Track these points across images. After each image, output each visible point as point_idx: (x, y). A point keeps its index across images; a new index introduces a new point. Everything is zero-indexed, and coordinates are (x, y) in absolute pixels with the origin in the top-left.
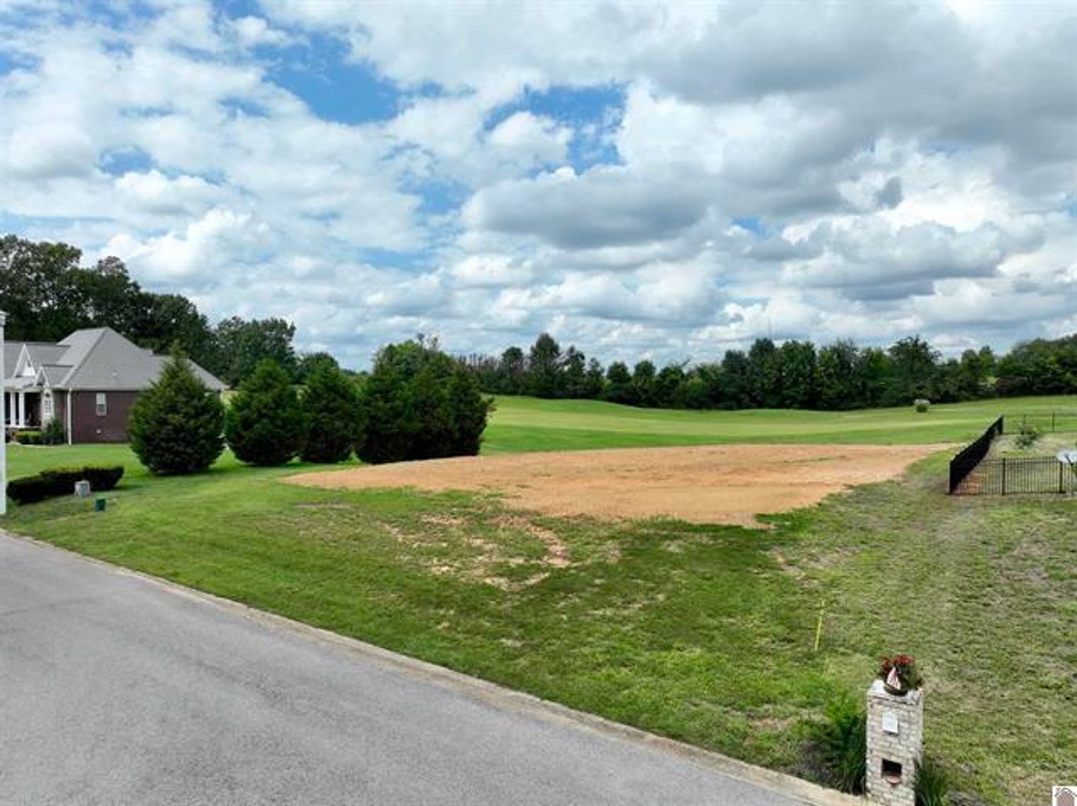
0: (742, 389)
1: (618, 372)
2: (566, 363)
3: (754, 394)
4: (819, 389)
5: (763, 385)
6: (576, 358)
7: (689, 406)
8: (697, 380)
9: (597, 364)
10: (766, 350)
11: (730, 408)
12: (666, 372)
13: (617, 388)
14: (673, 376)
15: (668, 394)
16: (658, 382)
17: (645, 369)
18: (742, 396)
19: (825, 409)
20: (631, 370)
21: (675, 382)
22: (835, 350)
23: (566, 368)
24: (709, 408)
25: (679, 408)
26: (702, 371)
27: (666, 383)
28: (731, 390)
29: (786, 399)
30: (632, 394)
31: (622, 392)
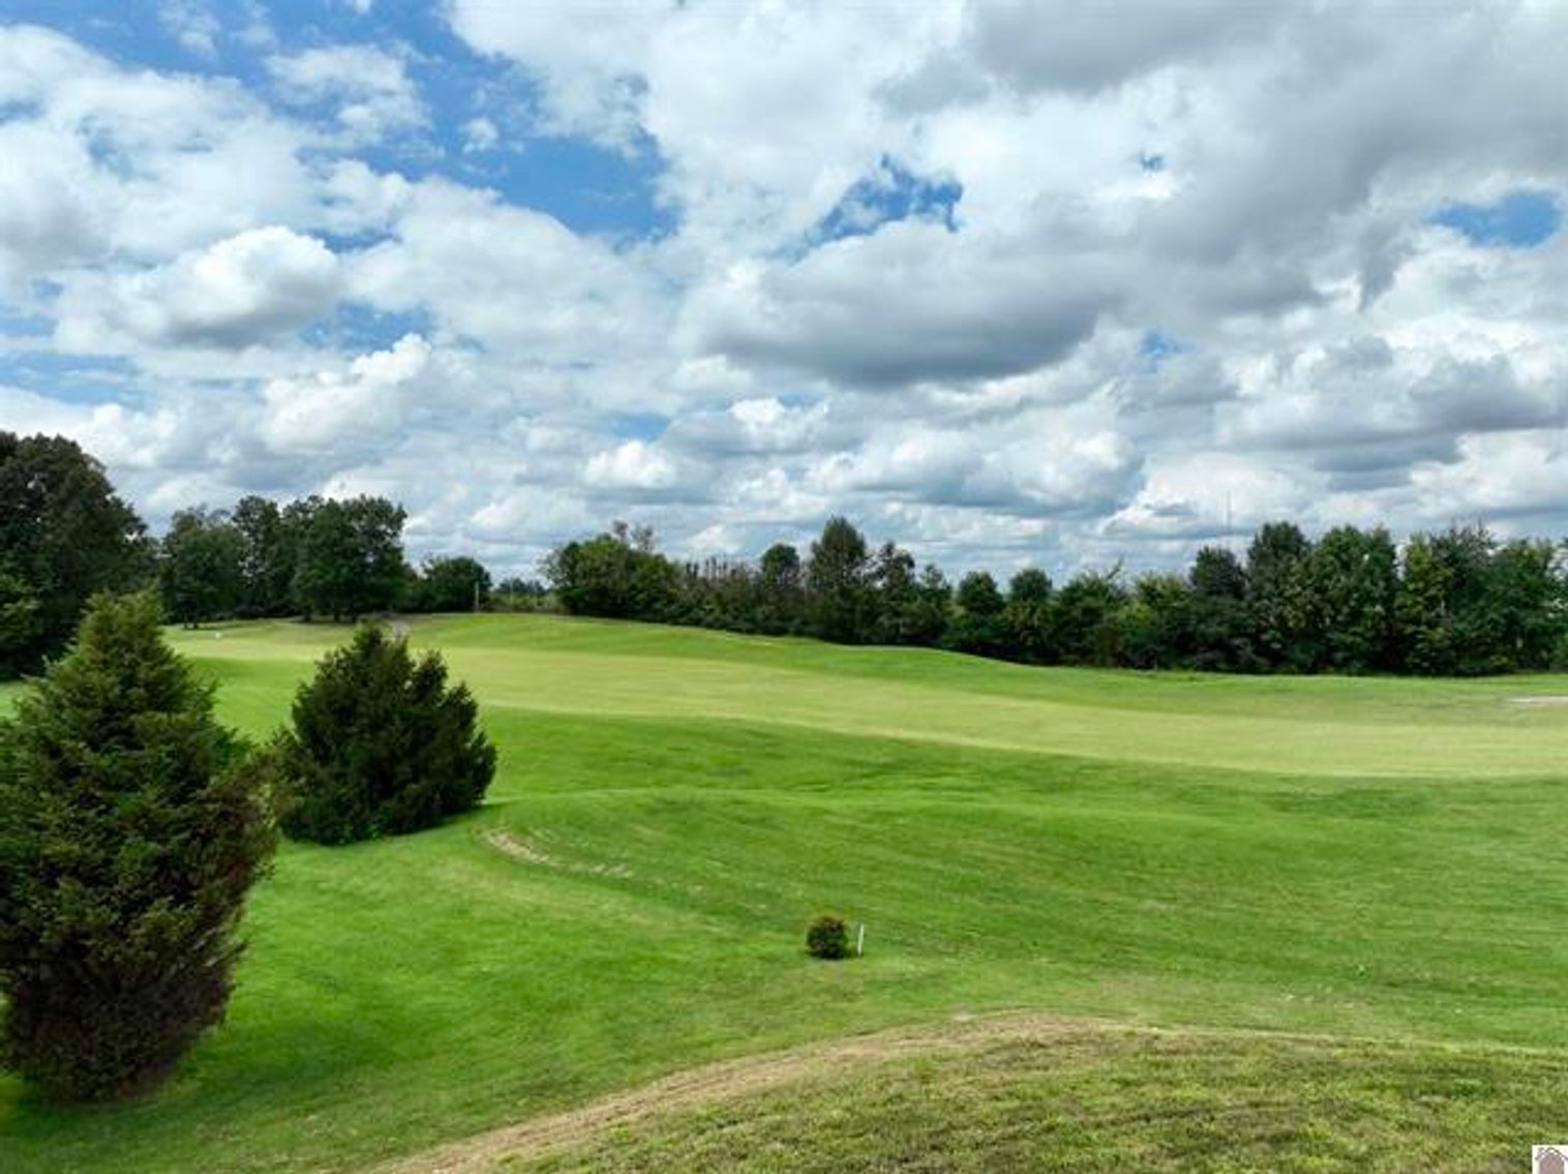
0: (1237, 629)
1: (979, 591)
2: (880, 574)
3: (1265, 637)
4: (1410, 629)
5: (1281, 618)
6: (898, 564)
7: (1124, 661)
8: (1138, 608)
9: (938, 577)
10: (1286, 548)
11: (1210, 667)
12: (1073, 593)
13: (977, 625)
14: (1090, 601)
15: (1080, 637)
16: (1058, 613)
17: (1032, 586)
18: (1237, 641)
19: (1425, 673)
20: (1004, 588)
21: (1093, 614)
22: (1439, 545)
23: (879, 584)
24: (1166, 666)
25: (1103, 664)
26: (1149, 592)
27: (1076, 613)
28: (1213, 629)
29: (1335, 649)
30: (1004, 635)
31: (986, 632)
